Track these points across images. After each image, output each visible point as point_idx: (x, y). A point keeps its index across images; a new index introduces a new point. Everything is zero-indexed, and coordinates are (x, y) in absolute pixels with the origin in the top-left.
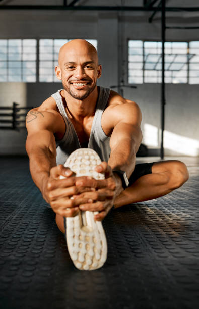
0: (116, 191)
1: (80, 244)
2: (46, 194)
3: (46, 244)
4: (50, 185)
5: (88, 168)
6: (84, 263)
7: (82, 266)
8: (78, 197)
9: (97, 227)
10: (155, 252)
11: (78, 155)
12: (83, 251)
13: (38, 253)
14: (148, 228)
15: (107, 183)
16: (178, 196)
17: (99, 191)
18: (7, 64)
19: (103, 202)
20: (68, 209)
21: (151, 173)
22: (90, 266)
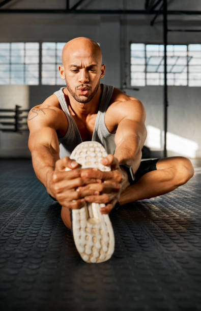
0: (123, 183)
1: (86, 236)
2: (52, 186)
3: (51, 239)
4: (55, 177)
5: (93, 160)
6: (91, 255)
7: (89, 258)
8: (84, 188)
9: (104, 219)
10: (163, 246)
11: (83, 148)
12: (90, 243)
13: (43, 248)
14: (155, 224)
15: (113, 175)
16: (183, 194)
17: (105, 182)
18: (10, 68)
19: (110, 195)
20: (74, 201)
21: (156, 169)
22: (97, 258)
